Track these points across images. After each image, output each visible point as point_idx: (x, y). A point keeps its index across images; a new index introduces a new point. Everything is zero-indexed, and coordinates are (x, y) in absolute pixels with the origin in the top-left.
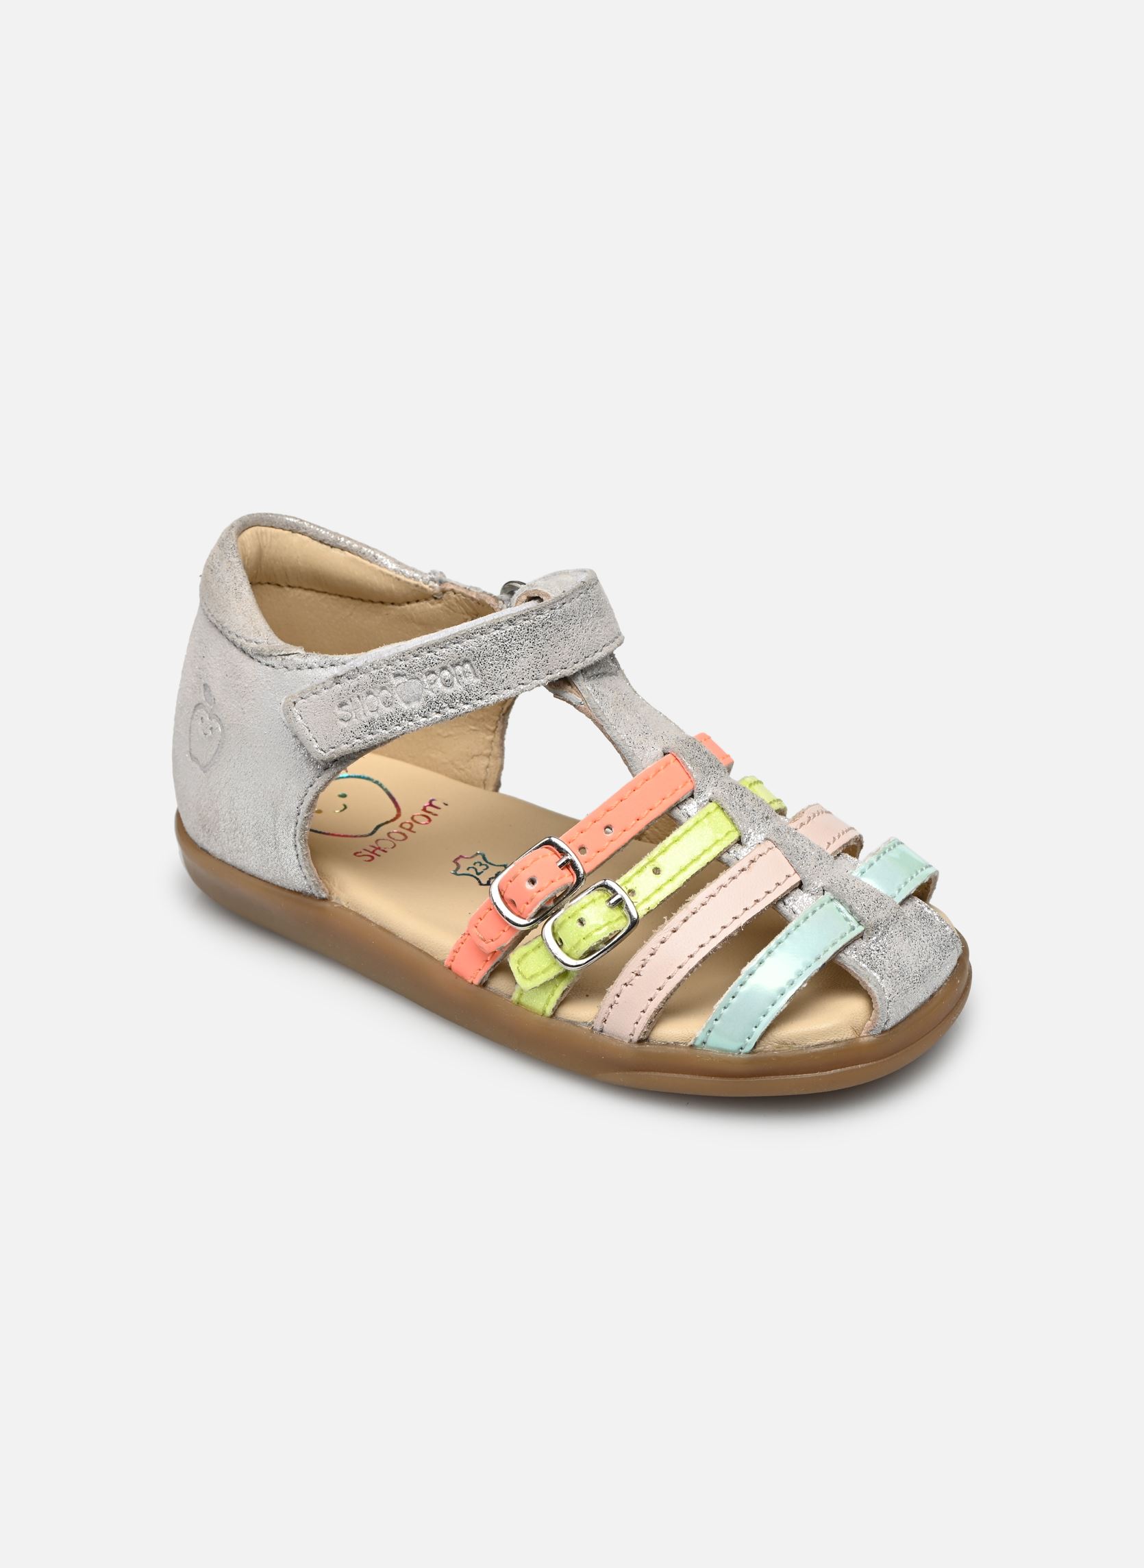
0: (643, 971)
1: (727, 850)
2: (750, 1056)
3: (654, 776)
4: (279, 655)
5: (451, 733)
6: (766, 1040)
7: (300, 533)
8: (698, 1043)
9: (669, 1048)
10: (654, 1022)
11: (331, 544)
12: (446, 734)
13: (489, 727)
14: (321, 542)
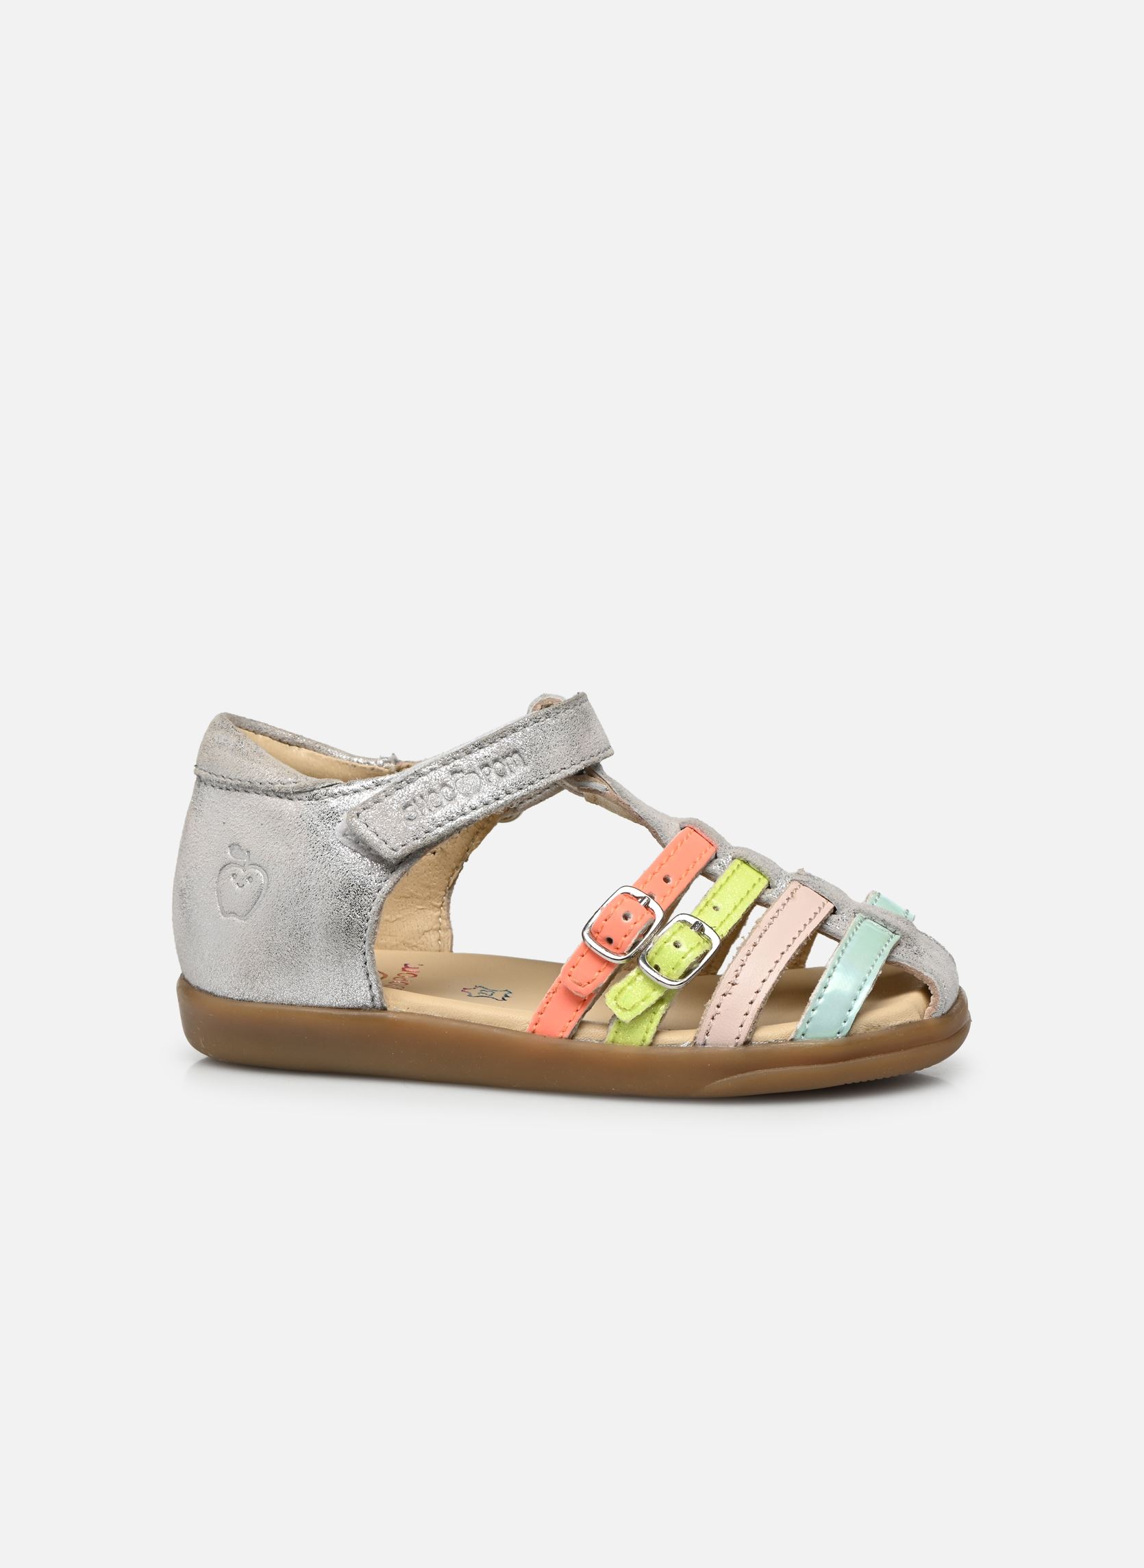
0: (738, 980)
1: (762, 893)
2: (848, 1038)
3: (667, 860)
4: (323, 787)
5: (398, 916)
6: (857, 1024)
7: (261, 734)
8: (799, 1036)
9: (772, 1045)
10: (755, 1027)
11: (290, 741)
12: (394, 919)
13: (436, 903)
14: (280, 741)
